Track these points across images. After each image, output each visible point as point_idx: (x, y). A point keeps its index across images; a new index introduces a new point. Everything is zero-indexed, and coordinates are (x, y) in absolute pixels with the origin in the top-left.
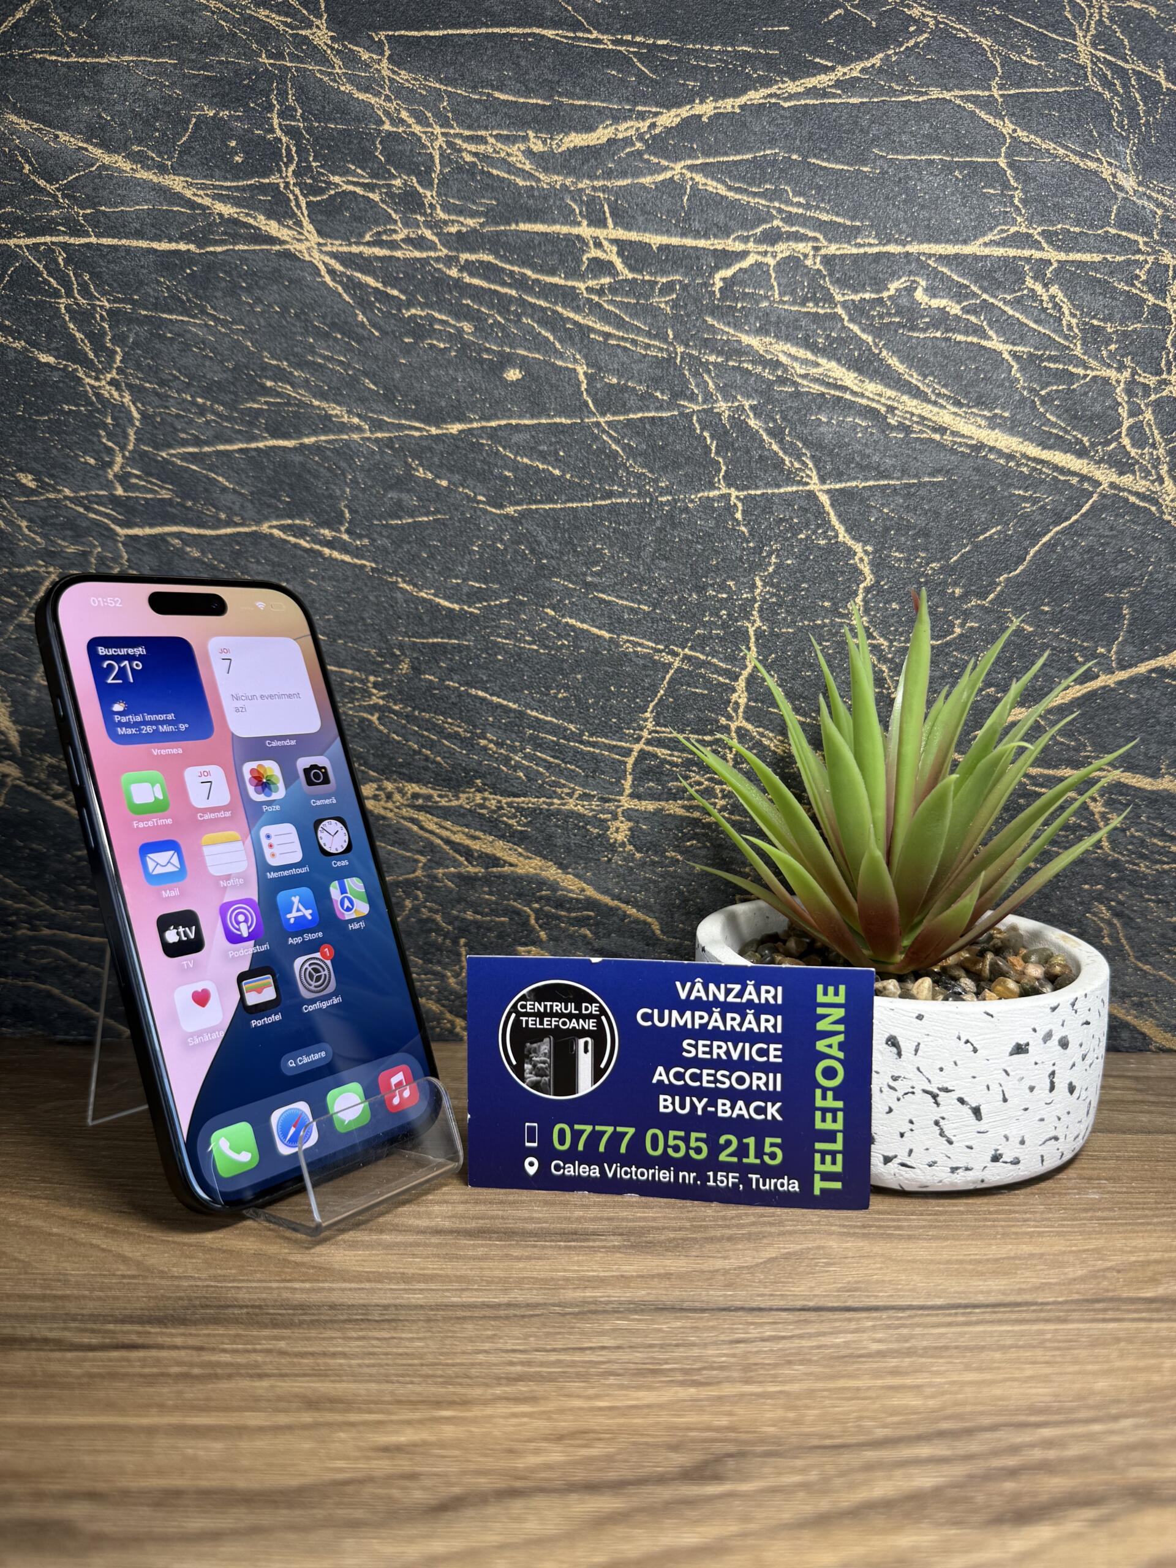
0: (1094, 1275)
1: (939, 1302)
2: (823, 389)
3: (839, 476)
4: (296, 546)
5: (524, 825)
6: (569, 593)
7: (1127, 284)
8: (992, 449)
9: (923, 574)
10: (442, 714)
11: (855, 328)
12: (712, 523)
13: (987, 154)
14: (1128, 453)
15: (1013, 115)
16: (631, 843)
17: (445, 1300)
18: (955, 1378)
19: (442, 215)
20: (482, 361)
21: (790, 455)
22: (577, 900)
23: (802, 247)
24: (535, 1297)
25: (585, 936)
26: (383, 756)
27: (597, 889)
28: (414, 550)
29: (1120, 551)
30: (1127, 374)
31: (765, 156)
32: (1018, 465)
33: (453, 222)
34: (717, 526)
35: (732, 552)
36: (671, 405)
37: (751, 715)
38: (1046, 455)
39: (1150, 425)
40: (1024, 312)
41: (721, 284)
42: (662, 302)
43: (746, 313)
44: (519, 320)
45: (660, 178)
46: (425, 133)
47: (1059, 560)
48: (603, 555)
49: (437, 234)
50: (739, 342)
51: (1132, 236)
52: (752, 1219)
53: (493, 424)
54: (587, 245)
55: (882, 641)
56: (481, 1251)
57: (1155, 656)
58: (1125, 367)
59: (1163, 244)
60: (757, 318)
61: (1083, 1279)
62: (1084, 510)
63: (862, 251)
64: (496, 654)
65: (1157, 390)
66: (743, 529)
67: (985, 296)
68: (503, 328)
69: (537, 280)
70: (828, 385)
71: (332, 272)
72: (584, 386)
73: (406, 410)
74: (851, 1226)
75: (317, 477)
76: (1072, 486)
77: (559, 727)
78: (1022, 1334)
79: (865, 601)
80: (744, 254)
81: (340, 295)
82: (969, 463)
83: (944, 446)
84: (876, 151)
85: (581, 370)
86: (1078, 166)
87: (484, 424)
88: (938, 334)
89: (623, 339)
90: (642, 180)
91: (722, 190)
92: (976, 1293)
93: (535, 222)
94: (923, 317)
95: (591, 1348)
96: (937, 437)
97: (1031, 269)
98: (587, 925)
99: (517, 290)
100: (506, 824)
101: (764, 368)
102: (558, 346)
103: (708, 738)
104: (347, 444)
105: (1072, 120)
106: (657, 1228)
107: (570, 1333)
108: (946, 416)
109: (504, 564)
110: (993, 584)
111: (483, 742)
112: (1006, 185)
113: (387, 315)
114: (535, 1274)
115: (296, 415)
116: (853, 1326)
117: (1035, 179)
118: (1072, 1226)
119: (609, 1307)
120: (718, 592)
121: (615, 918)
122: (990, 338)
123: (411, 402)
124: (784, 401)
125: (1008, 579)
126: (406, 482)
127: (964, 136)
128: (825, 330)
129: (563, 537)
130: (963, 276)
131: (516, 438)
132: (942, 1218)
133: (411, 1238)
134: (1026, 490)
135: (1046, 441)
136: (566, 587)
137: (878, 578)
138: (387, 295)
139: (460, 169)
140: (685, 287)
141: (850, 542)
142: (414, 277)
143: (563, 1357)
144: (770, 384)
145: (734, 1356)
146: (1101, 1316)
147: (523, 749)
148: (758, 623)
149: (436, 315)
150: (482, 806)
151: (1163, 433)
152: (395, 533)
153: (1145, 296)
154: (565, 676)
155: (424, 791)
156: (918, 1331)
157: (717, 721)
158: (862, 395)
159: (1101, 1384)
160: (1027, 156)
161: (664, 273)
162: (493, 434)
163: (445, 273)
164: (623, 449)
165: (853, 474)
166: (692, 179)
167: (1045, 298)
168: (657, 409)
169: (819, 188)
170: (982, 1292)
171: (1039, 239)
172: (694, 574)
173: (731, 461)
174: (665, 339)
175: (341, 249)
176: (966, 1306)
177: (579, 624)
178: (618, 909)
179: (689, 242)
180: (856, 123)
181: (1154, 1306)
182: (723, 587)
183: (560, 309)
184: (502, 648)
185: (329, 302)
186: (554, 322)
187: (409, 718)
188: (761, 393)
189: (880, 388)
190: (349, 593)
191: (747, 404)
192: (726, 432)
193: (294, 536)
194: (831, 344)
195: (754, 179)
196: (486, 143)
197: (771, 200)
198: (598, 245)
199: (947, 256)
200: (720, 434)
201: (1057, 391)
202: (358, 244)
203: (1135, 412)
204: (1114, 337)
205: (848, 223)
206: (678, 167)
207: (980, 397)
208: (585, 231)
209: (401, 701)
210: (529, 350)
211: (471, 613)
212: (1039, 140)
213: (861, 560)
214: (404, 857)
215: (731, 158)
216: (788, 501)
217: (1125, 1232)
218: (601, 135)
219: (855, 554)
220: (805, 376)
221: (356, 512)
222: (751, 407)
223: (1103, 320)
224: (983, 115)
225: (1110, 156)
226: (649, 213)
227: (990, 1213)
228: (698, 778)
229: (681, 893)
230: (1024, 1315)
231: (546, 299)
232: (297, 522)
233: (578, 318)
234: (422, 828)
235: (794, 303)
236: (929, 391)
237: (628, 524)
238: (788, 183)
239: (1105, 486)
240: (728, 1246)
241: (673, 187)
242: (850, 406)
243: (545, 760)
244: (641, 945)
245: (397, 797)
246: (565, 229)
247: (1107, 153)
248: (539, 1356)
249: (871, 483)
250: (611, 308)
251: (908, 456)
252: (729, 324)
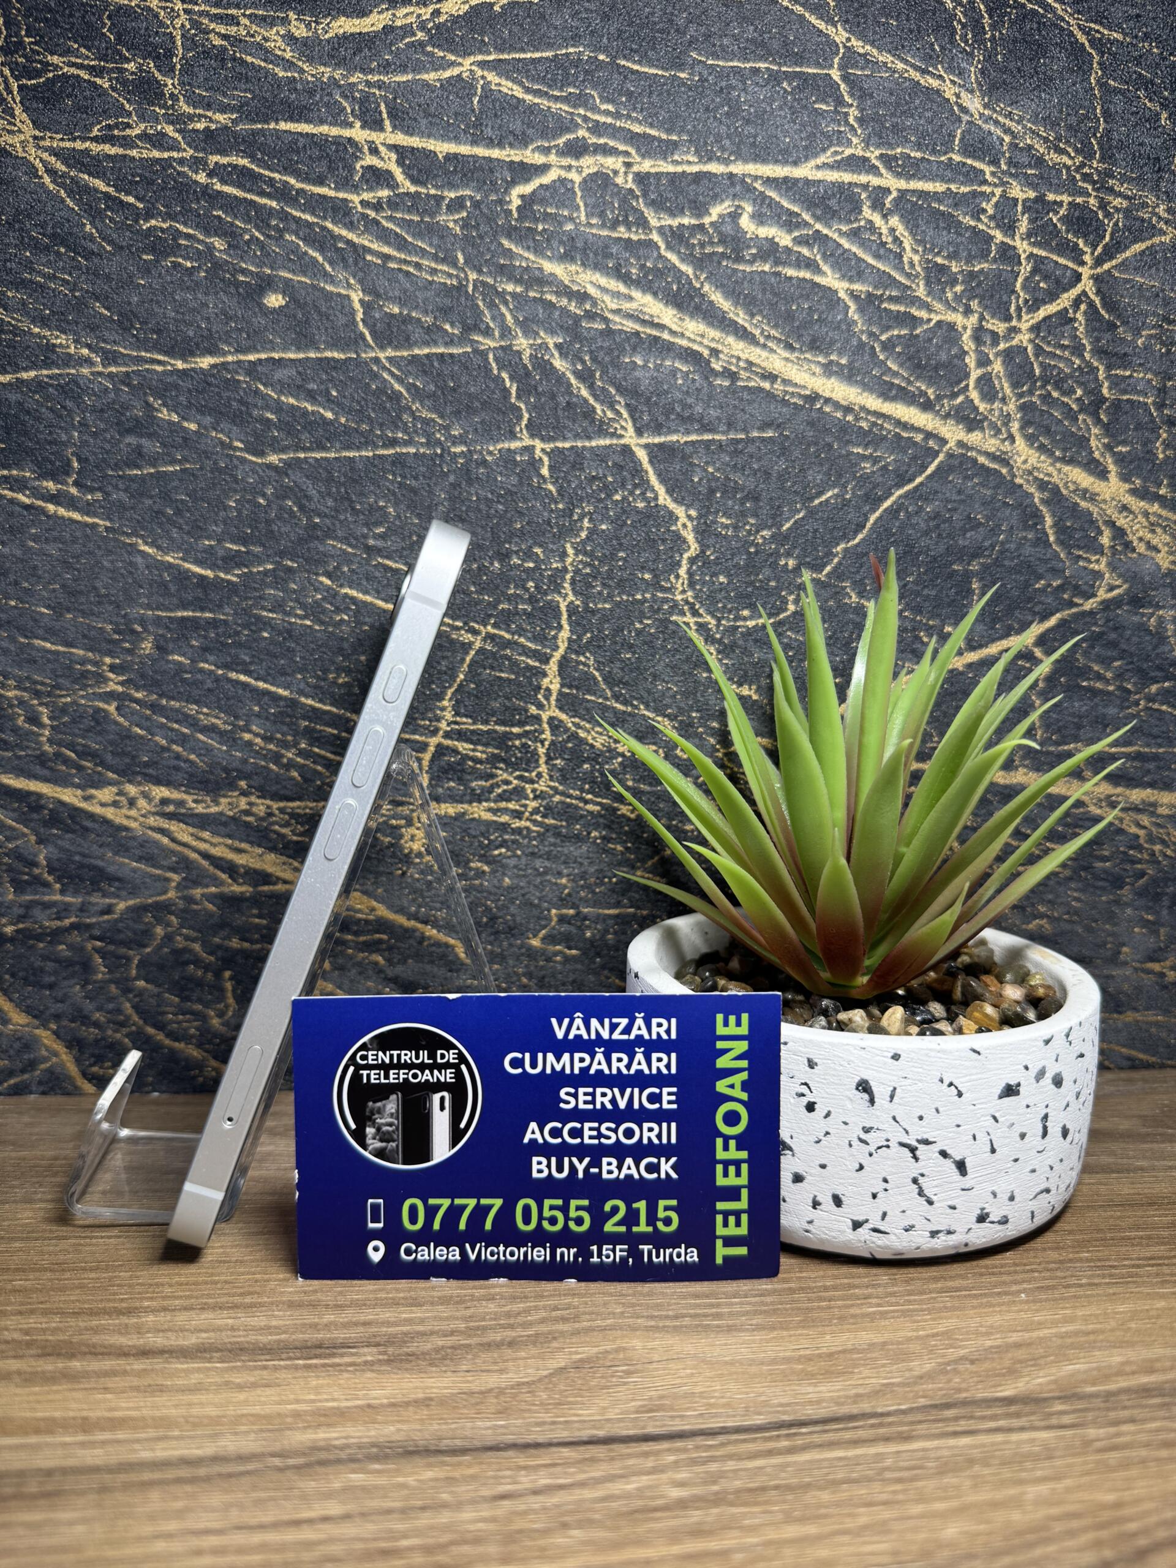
0: (942, 1370)
1: (759, 1420)
2: (638, 327)
3: (658, 429)
4: (12, 501)
5: (301, 834)
6: (347, 558)
7: (972, 216)
8: (828, 400)
9: (752, 543)
10: (196, 702)
11: (673, 257)
12: (514, 480)
13: (818, 65)
14: (976, 409)
15: (847, 21)
16: (429, 853)
17: (132, 1457)
18: (772, 1535)
19: (186, 108)
20: (237, 284)
21: (602, 403)
22: (367, 921)
23: (612, 163)
24: (249, 1444)
25: (376, 963)
26: (124, 754)
27: (390, 907)
28: (156, 508)
29: (969, 517)
30: (974, 319)
31: (567, 55)
32: (857, 419)
33: (200, 116)
34: (521, 483)
35: (539, 514)
36: (463, 339)
37: (566, 703)
38: (888, 408)
39: (999, 378)
40: (863, 244)
41: (519, 202)
42: (450, 221)
43: (549, 236)
44: (281, 237)
45: (447, 74)
46: (164, 8)
47: (902, 528)
48: (386, 515)
49: (179, 131)
50: (541, 269)
51: (978, 165)
52: (543, 1314)
53: (252, 357)
54: (361, 151)
55: (708, 619)
56: (194, 1379)
57: (1006, 635)
58: (972, 312)
59: (1011, 175)
60: (561, 242)
61: (928, 1376)
62: (929, 471)
63: (679, 169)
64: (261, 630)
65: (1008, 337)
66: (551, 487)
67: (818, 226)
68: (262, 246)
69: (302, 190)
70: (644, 322)
71: (52, 172)
72: (360, 316)
73: (146, 339)
74: (660, 1317)
75: (38, 419)
76: (915, 444)
77: (339, 717)
78: (856, 1461)
79: (690, 574)
80: (544, 168)
81: (63, 201)
82: (803, 416)
83: (774, 396)
84: (694, 55)
85: (356, 296)
86: (918, 82)
87: (242, 357)
88: (767, 268)
89: (405, 262)
90: (425, 77)
91: (519, 93)
92: (803, 1404)
93: (298, 121)
94: (749, 247)
95: (310, 1521)
96: (766, 385)
97: (869, 197)
98: (378, 951)
99: (278, 202)
100: (275, 832)
101: (570, 300)
102: (328, 268)
103: (516, 730)
104: (74, 380)
105: (911, 31)
106: (423, 1334)
107: (286, 1498)
108: (777, 361)
109: (268, 522)
110: (830, 555)
111: (247, 736)
112: (840, 101)
113: (121, 227)
114: (257, 1410)
115: (11, 345)
116: (650, 1463)
117: (871, 96)
118: (921, 1302)
119: (343, 1455)
120: (523, 560)
121: (412, 941)
122: (824, 274)
123: (153, 331)
124: (594, 339)
125: (846, 550)
126: (145, 426)
127: (793, 42)
128: (639, 258)
129: (339, 492)
130: (794, 201)
131: (280, 374)
132: (769, 1299)
133: (108, 1364)
134: (866, 447)
135: (888, 392)
136: (344, 552)
137: (703, 547)
138: (121, 201)
139: (206, 54)
140: (476, 205)
141: (672, 506)
142: (151, 182)
143: (272, 1537)
144: (577, 319)
145: (493, 1520)
146: (950, 1429)
147: (296, 744)
148: (571, 597)
149: (181, 228)
150: (247, 813)
151: (1015, 385)
152: (134, 486)
153: (992, 232)
154: (346, 657)
155: (176, 795)
156: (731, 1465)
157: (526, 711)
158: (683, 335)
159: (951, 1531)
160: (862, 69)
161: (452, 186)
162: (252, 369)
163: (187, 177)
164: (408, 390)
165: (672, 425)
166: (483, 77)
167: (884, 231)
168: (446, 344)
169: (630, 94)
170: (811, 1403)
171: (877, 163)
172: (495, 538)
173: (535, 407)
174: (454, 264)
175: (62, 144)
176: (791, 1425)
177: (361, 596)
178: (414, 930)
179: (481, 151)
180: (671, 21)
181: (1013, 1409)
182: (529, 555)
183: (330, 225)
184: (267, 624)
185: (49, 208)
186: (323, 241)
187: (154, 707)
188: (566, 329)
189: (702, 327)
190: (77, 557)
191: (551, 342)
192: (528, 374)
193: (11, 489)
194: (645, 276)
195: (555, 81)
196: (238, 24)
197: (575, 106)
198: (374, 151)
199: (775, 180)
200: (521, 375)
201: (899, 336)
202: (84, 139)
203: (984, 361)
204: (960, 277)
205: (664, 136)
206: (467, 62)
207: (814, 341)
208: (358, 133)
209: (144, 687)
210: (294, 272)
211: (228, 581)
212: (875, 52)
213: (684, 526)
214: (152, 876)
215: (529, 55)
216: (600, 455)
217: (981, 1306)
218: (374, 22)
219: (677, 518)
220: (617, 312)
221: (87, 459)
222: (556, 345)
223: (949, 257)
224: (813, 19)
225: (954, 74)
226: (434, 116)
227: (826, 1289)
228: (505, 776)
229: (488, 909)
230: (861, 1434)
231: (313, 214)
232: (15, 472)
233: (351, 236)
234: (174, 840)
235: (603, 226)
236: (757, 332)
237: (416, 478)
238: (593, 88)
239: (952, 444)
240: (508, 1353)
241: (461, 86)
242: (668, 348)
243: (324, 758)
244: (441, 972)
245: (142, 803)
246: (335, 131)
247: (950, 69)
248: (239, 1539)
249: (693, 437)
250: (391, 226)
251: (735, 407)
252: (528, 248)
